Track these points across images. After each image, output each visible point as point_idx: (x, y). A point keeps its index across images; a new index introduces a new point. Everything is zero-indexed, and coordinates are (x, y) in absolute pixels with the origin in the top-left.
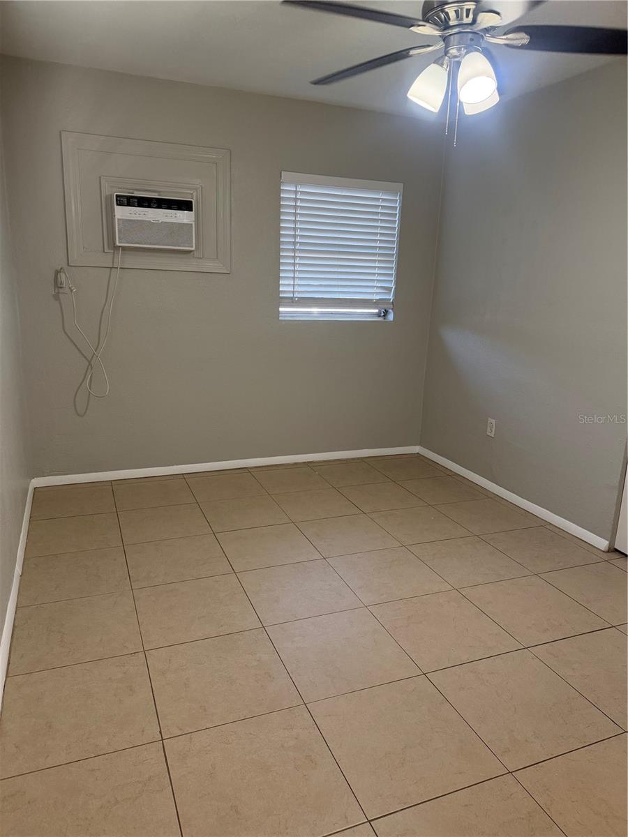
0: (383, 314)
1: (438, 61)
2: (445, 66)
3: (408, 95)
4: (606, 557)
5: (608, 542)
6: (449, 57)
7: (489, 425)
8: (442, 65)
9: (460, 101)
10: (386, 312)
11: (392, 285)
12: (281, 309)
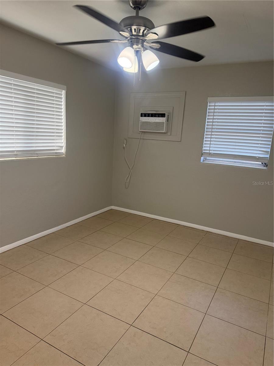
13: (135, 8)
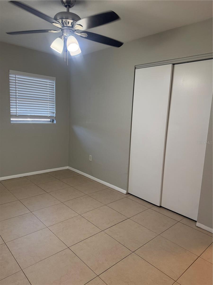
0: (52, 121)
1: (60, 37)
2: (63, 39)
3: (51, 47)
4: (126, 196)
5: (126, 191)
6: (64, 36)
7: (90, 157)
8: (61, 38)
9: (68, 51)
10: (53, 121)
11: (55, 111)
12: (11, 119)
13: (66, 6)
